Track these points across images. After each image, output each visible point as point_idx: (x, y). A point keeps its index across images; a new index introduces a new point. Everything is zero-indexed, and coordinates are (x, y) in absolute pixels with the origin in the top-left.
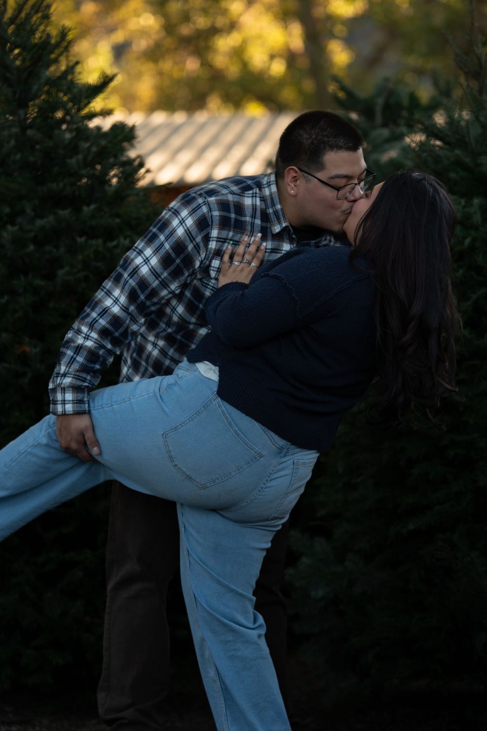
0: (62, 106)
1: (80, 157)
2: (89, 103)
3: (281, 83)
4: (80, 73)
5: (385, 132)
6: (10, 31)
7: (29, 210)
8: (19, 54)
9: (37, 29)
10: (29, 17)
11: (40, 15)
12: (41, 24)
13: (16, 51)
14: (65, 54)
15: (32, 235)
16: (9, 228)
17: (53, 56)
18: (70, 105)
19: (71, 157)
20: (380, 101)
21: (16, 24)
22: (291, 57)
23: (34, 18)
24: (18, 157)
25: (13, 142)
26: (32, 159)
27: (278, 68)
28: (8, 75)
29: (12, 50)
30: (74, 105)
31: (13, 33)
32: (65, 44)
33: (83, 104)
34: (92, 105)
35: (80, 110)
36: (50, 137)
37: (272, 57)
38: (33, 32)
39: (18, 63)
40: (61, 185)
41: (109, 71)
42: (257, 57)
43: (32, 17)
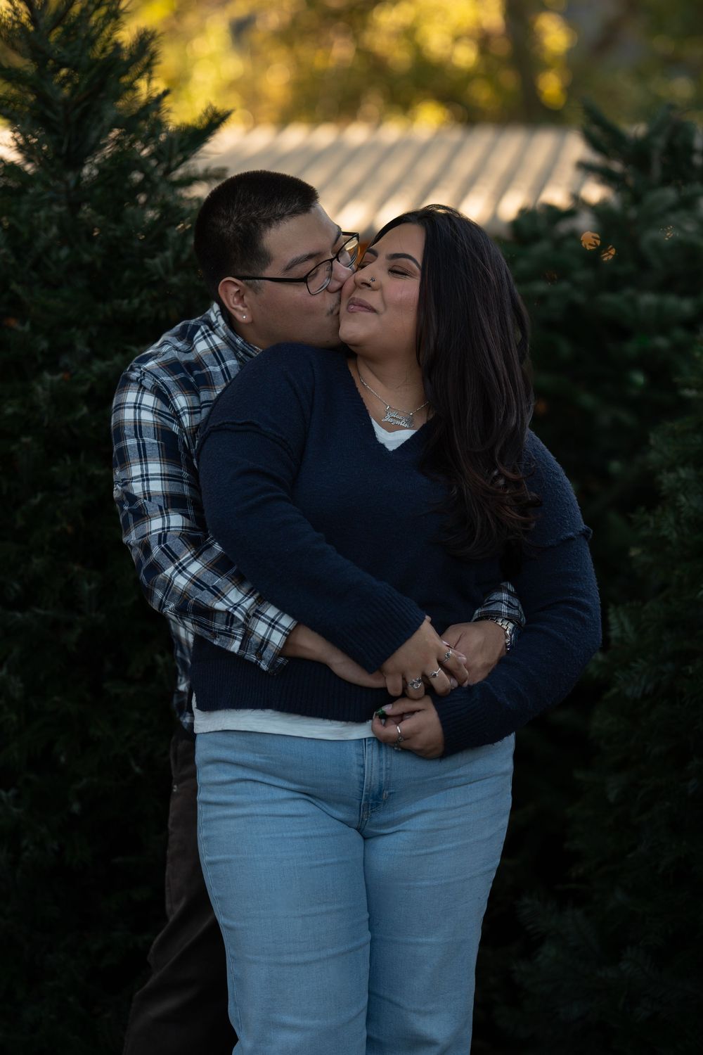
0: (140, 165)
1: (169, 254)
2: (186, 159)
3: (469, 77)
4: (169, 111)
5: (670, 194)
6: (52, 38)
7: (81, 347)
8: (68, 78)
9: (98, 36)
10: (85, 14)
11: (103, 11)
12: (105, 25)
13: (64, 72)
14: (146, 75)
15: (84, 388)
16: (47, 376)
17: (126, 79)
18: (153, 163)
19: (153, 257)
20: (660, 142)
21: (64, 26)
22: (484, 41)
23: (94, 19)
24: (64, 253)
25: (54, 230)
26: (86, 258)
27: (466, 56)
28: (49, 113)
29: (57, 70)
30: (160, 162)
31: (58, 42)
32: (146, 59)
33: (174, 163)
34: (191, 162)
35: (168, 171)
36: (118, 219)
37: (457, 39)
38: (91, 41)
39: (66, 92)
40: (136, 302)
41: (220, 106)
42: (436, 40)
43: (90, 16)
